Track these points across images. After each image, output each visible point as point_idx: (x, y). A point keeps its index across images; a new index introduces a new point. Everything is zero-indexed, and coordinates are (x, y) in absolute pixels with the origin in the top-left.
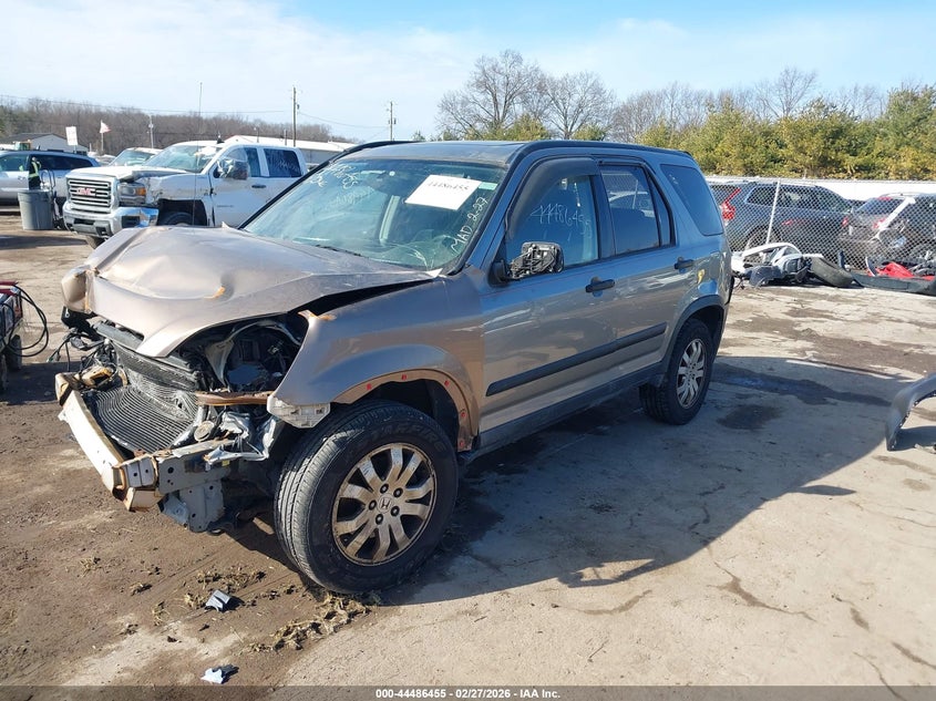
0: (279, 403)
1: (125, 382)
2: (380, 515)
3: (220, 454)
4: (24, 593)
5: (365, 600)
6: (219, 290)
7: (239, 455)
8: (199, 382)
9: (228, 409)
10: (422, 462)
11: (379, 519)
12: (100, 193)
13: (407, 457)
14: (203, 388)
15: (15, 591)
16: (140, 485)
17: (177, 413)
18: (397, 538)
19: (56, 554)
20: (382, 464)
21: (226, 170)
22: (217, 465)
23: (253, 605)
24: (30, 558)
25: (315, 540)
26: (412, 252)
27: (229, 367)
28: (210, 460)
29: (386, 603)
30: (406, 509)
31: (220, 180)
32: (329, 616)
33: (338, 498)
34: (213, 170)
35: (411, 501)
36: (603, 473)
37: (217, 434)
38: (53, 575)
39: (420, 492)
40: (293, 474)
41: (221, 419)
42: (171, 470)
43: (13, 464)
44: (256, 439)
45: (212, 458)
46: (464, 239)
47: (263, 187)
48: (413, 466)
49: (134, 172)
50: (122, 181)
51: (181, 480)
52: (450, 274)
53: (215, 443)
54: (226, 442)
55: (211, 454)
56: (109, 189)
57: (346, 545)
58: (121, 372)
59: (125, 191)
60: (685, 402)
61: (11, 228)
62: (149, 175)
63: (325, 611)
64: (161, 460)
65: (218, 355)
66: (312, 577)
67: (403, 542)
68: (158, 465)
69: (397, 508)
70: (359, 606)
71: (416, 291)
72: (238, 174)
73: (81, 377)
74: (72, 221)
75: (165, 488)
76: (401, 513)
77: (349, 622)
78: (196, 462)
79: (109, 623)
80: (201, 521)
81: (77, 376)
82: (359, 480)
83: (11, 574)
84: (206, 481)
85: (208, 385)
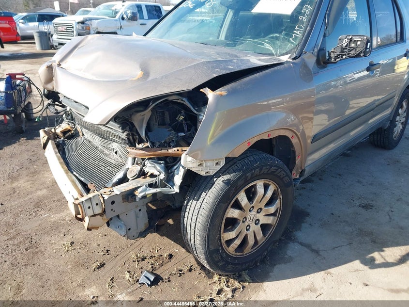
0: (190, 159)
1: (81, 134)
2: (249, 226)
3: (145, 190)
4: (29, 269)
5: (240, 279)
6: (139, 73)
7: (158, 190)
8: (128, 139)
9: (149, 159)
10: (275, 190)
11: (248, 228)
12: (69, 30)
13: (266, 187)
14: (132, 144)
15: (24, 267)
16: (92, 214)
17: (113, 158)
18: (258, 238)
19: (48, 238)
20: (251, 194)
21: (127, 16)
22: (144, 197)
23: (169, 281)
24: (34, 241)
25: (210, 247)
26: (263, 44)
27: (148, 129)
28: (139, 194)
29: (254, 281)
30: (264, 220)
31: (125, 21)
32: (219, 292)
33: (224, 218)
34: (121, 16)
35: (266, 215)
36: (359, 182)
37: (142, 174)
38: (46, 255)
39: (272, 209)
40: (195, 202)
41: (144, 164)
42: (113, 203)
43: (27, 175)
44: (169, 179)
45: (141, 192)
46: (298, 33)
47: (145, 24)
48: (270, 193)
49: (84, 18)
50: (78, 23)
51: (120, 208)
52: (293, 59)
53: (142, 181)
54: (149, 180)
55: (140, 190)
56: (73, 27)
57: (228, 246)
58: (79, 128)
59: (80, 28)
60: (395, 137)
61: (32, 50)
62: (91, 19)
63: (216, 288)
64: (106, 197)
65: (141, 121)
66: (208, 267)
67: (261, 240)
68: (104, 200)
69: (258, 220)
70: (237, 284)
71: (275, 71)
72: (133, 18)
73: (55, 130)
74: (57, 44)
75: (110, 214)
76: (261, 223)
77: (233, 296)
78: (130, 196)
79: (80, 295)
80: (134, 232)
81: (53, 130)
82: (237, 205)
83: (22, 253)
84: (137, 207)
85: (135, 141)
